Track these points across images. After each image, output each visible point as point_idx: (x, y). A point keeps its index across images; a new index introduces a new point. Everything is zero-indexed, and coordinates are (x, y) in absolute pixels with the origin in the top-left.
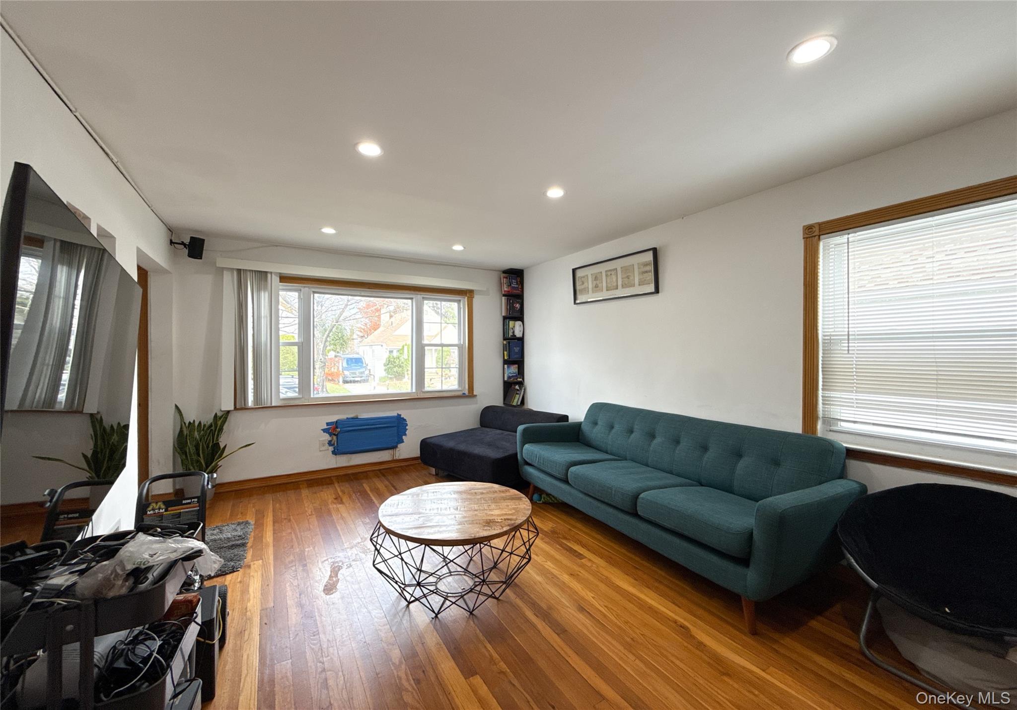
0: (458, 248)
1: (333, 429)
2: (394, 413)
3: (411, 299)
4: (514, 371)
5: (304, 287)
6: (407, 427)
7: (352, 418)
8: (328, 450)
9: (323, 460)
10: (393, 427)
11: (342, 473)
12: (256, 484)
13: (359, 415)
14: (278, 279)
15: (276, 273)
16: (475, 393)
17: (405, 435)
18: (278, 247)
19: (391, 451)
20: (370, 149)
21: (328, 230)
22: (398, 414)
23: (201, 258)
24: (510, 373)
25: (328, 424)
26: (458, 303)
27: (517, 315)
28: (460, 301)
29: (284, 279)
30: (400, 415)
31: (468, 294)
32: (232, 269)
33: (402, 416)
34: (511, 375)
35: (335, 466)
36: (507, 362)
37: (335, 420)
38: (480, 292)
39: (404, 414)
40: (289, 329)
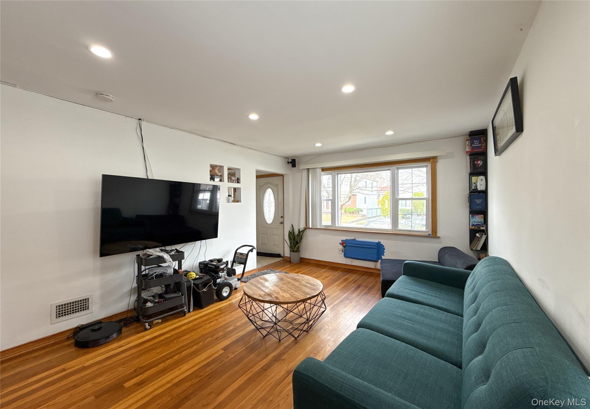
0: (390, 133)
1: (344, 243)
2: (376, 241)
3: (390, 170)
4: (480, 221)
5: (333, 172)
6: (385, 251)
7: (353, 240)
8: (342, 254)
9: (339, 258)
10: (374, 248)
11: (348, 268)
12: (314, 262)
13: (356, 238)
14: (321, 170)
15: (319, 168)
16: (438, 235)
17: (384, 255)
18: (322, 155)
19: (374, 263)
20: (254, 117)
21: (318, 145)
22: (379, 241)
23: (295, 167)
24: (474, 222)
25: (342, 241)
26: (426, 168)
27: (480, 170)
28: (427, 166)
29: (323, 170)
30: (380, 242)
31: (432, 161)
32: (305, 169)
33: (381, 243)
34: (475, 224)
35: (345, 263)
36: (473, 212)
37: (345, 239)
38: (443, 157)
39: (383, 242)
40: (326, 193)
